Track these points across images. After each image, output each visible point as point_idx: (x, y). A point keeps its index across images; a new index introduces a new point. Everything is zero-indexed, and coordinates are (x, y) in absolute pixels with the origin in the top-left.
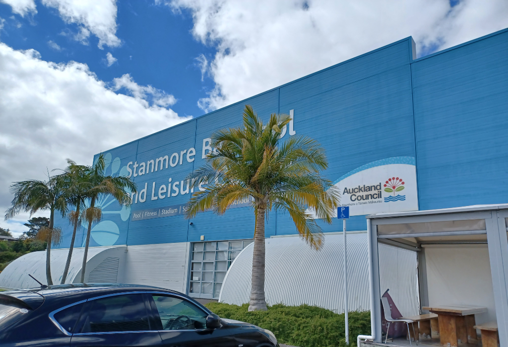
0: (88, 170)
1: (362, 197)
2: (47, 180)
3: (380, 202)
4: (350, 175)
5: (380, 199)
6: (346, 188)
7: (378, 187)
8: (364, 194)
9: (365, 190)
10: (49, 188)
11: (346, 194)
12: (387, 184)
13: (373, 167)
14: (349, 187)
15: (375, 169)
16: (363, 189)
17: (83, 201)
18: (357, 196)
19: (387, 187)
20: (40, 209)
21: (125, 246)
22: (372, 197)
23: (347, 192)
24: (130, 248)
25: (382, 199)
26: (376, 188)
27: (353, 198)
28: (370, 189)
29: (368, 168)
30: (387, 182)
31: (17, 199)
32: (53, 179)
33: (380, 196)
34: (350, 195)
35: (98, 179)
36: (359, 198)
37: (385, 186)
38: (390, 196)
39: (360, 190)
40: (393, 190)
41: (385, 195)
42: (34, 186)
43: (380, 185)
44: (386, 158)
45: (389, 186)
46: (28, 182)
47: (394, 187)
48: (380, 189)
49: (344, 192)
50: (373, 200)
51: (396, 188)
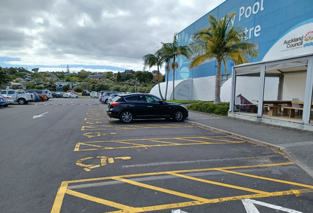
0: (171, 45)
1: (293, 45)
2: (155, 53)
3: (301, 47)
4: (289, 32)
5: (302, 46)
6: (285, 41)
7: (302, 38)
8: (294, 43)
9: (295, 41)
10: (156, 56)
11: (285, 44)
12: (306, 36)
13: (301, 26)
14: (287, 40)
15: (302, 27)
16: (294, 41)
17: (169, 60)
18: (290, 45)
19: (306, 38)
20: (153, 66)
21: (191, 78)
22: (298, 44)
23: (286, 43)
24: (194, 79)
25: (303, 46)
26: (300, 39)
27: (288, 47)
28: (297, 40)
29: (298, 27)
30: (306, 35)
31: (145, 63)
32: (157, 52)
33: (301, 43)
34: (287, 44)
35: (175, 49)
36: (291, 46)
37: (305, 37)
38: (307, 43)
39: (292, 41)
40: (309, 39)
41: (304, 42)
42: (150, 56)
43: (303, 37)
44: (308, 19)
45: (307, 37)
46: (148, 55)
47: (309, 38)
48: (302, 39)
49: (284, 43)
50: (298, 46)
51: (311, 38)
